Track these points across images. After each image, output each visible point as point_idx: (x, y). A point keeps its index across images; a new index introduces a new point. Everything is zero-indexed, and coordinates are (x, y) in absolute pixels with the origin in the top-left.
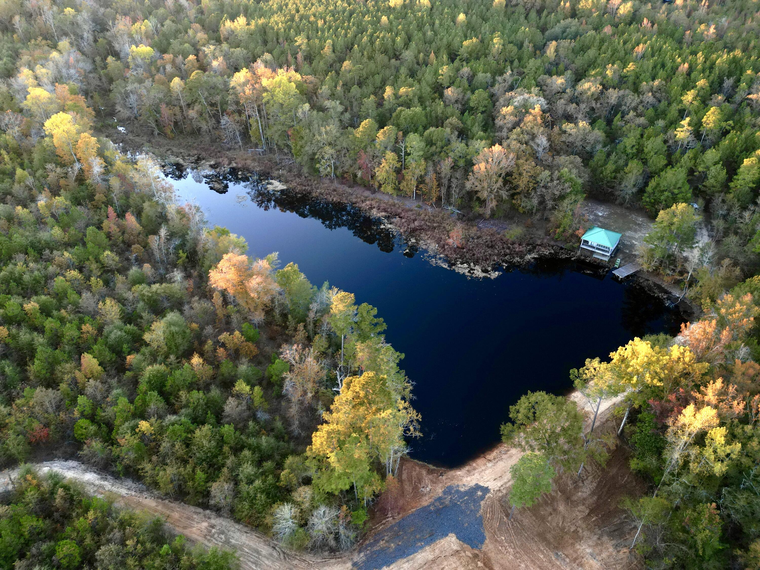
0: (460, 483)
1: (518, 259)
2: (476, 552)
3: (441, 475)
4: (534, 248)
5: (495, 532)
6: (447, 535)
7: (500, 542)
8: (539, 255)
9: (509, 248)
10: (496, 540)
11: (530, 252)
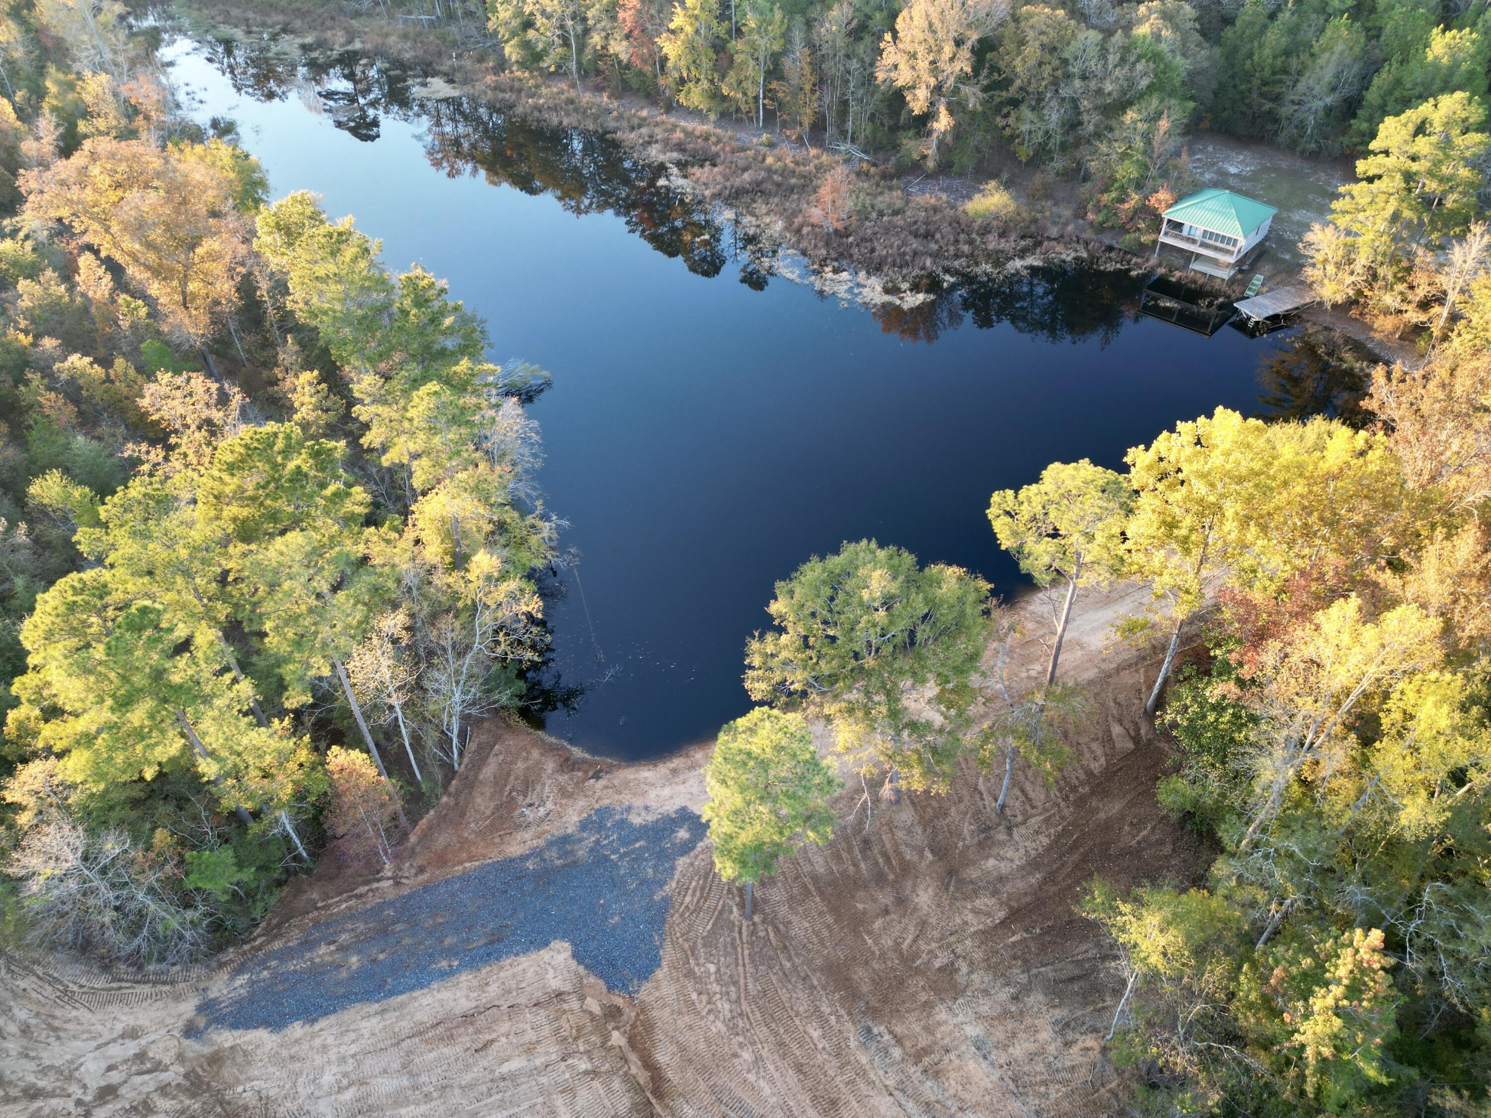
0: (638, 802)
1: (988, 268)
2: (619, 1001)
3: (597, 776)
4: (1038, 244)
5: (693, 949)
6: (546, 944)
7: (698, 980)
8: (1044, 260)
9: (971, 242)
10: (690, 974)
11: (1022, 253)
